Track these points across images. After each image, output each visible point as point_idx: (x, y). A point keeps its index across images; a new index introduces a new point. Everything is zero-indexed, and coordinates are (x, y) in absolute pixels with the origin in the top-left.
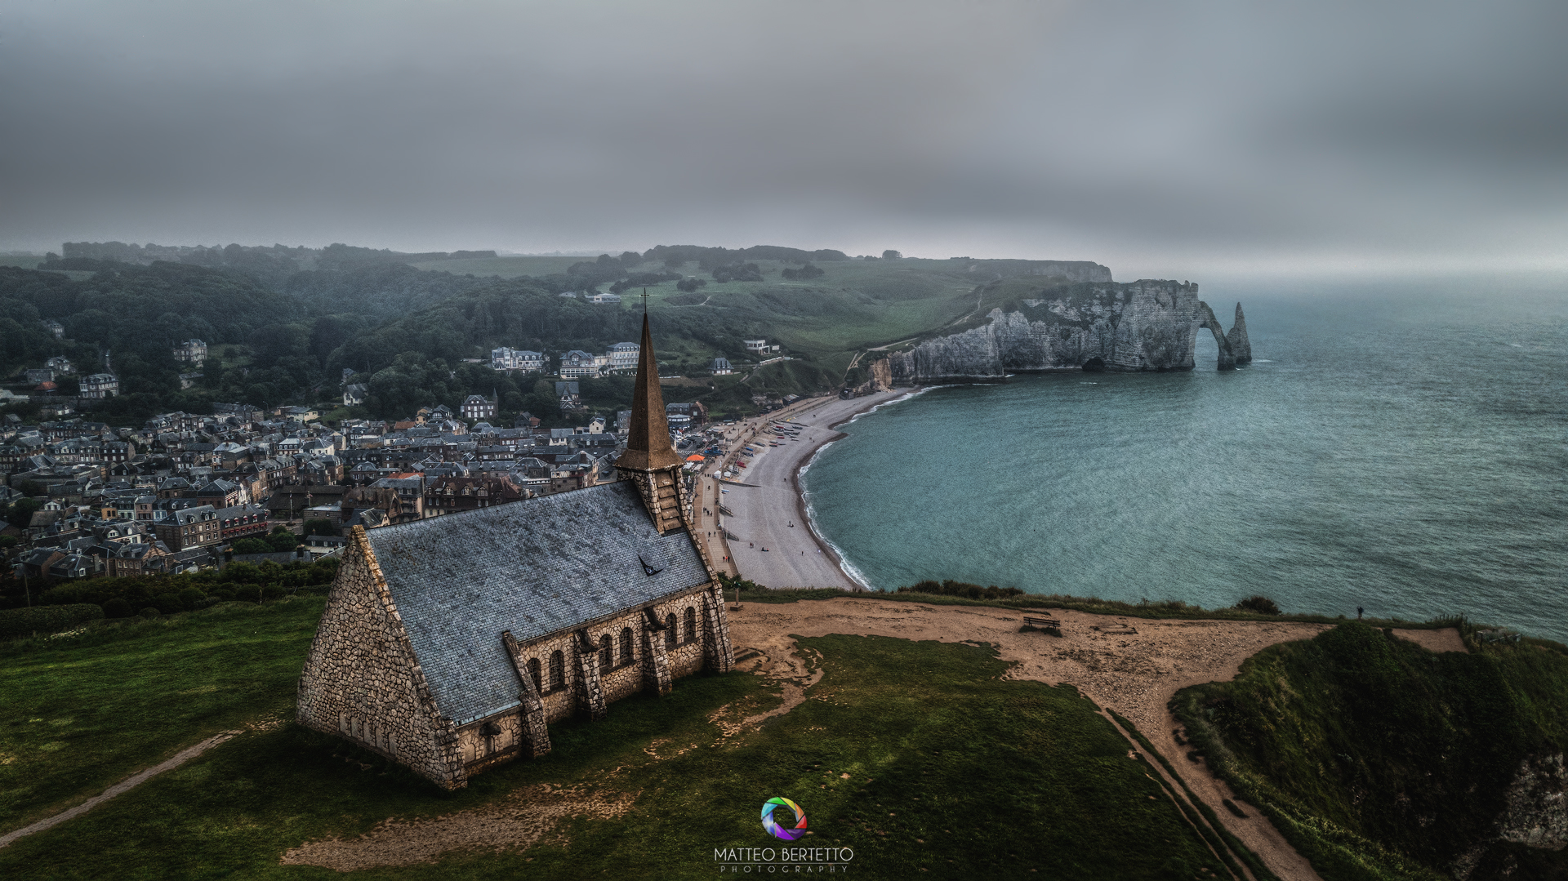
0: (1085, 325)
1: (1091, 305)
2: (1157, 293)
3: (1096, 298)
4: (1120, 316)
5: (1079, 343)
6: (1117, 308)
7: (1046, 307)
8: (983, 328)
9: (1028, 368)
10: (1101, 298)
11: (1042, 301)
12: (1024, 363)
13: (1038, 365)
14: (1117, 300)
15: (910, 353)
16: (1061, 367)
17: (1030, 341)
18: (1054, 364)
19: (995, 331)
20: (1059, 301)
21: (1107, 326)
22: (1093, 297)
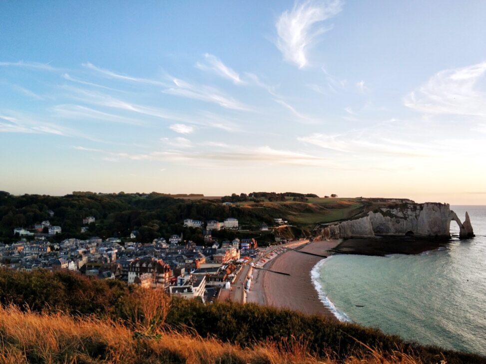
0: (405, 218)
1: (407, 211)
2: (433, 207)
4: (419, 215)
5: (403, 225)
6: (417, 212)
7: (390, 211)
8: (365, 218)
9: (384, 234)
10: (411, 209)
11: (388, 209)
12: (382, 232)
13: (387, 233)
14: (417, 210)
15: (337, 226)
16: (397, 234)
17: (384, 224)
18: (394, 233)
19: (371, 219)
20: (395, 210)
21: (414, 219)
22: (408, 208)
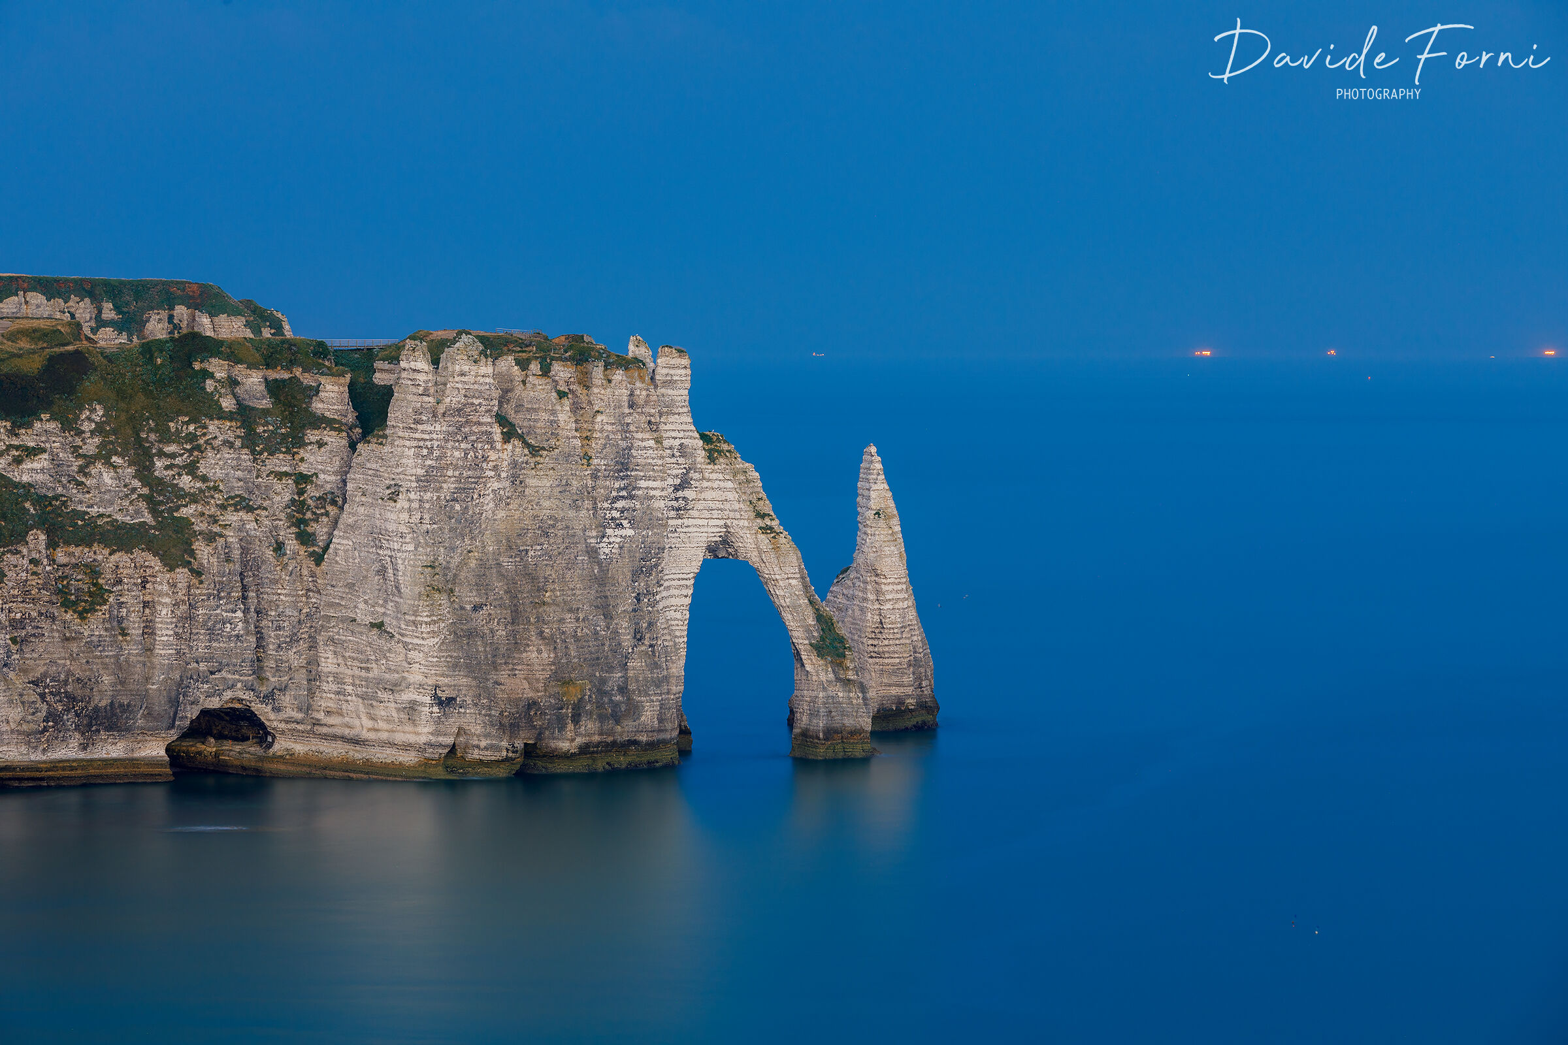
0: (172, 541)
3: (222, 415)
4: (337, 499)
5: (149, 630)
10: (245, 415)
14: (320, 422)
16: (68, 750)
18: (31, 737)
21: (279, 547)
22: (206, 408)
